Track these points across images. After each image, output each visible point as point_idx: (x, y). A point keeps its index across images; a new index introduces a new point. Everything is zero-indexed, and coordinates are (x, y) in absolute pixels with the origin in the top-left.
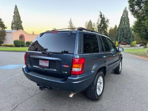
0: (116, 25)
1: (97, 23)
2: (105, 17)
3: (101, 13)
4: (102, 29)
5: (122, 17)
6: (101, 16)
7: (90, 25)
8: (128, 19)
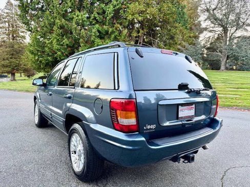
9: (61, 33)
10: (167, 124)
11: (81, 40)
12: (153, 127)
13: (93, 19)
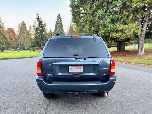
0: (50, 30)
1: (34, 26)
2: (42, 21)
3: (38, 16)
4: (40, 32)
5: (56, 22)
6: (38, 19)
7: (24, 28)
8: (62, 25)
9: (91, 24)
10: (60, 74)
11: (101, 27)
12: (51, 75)
13: (109, 13)
